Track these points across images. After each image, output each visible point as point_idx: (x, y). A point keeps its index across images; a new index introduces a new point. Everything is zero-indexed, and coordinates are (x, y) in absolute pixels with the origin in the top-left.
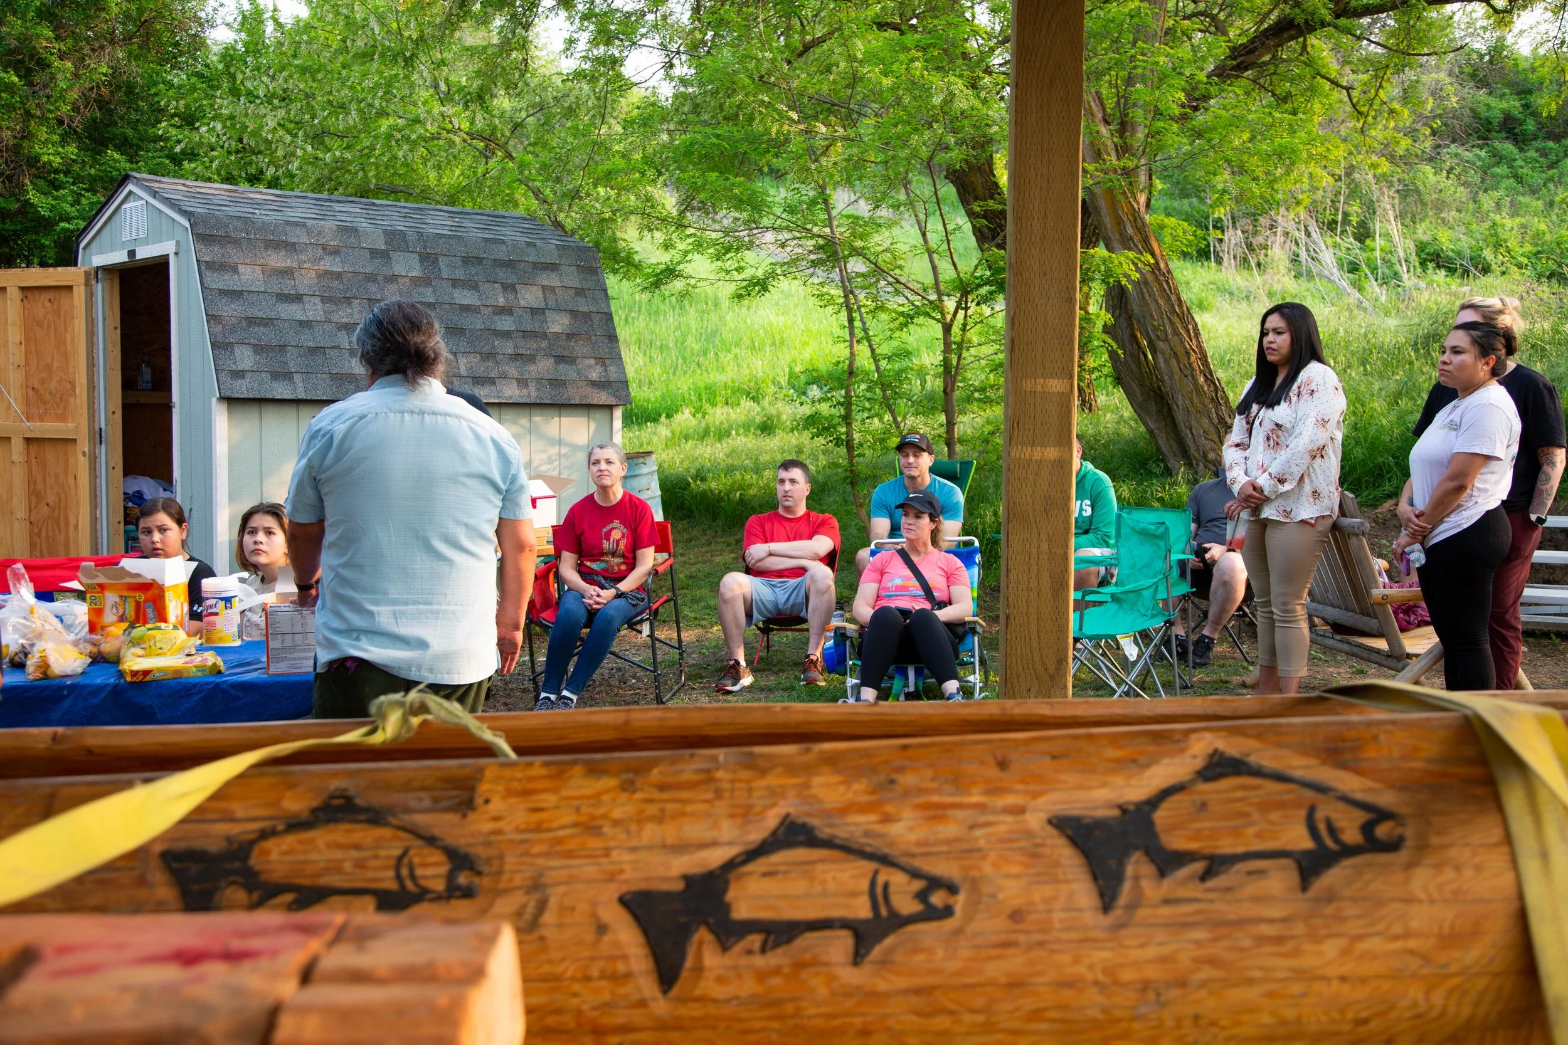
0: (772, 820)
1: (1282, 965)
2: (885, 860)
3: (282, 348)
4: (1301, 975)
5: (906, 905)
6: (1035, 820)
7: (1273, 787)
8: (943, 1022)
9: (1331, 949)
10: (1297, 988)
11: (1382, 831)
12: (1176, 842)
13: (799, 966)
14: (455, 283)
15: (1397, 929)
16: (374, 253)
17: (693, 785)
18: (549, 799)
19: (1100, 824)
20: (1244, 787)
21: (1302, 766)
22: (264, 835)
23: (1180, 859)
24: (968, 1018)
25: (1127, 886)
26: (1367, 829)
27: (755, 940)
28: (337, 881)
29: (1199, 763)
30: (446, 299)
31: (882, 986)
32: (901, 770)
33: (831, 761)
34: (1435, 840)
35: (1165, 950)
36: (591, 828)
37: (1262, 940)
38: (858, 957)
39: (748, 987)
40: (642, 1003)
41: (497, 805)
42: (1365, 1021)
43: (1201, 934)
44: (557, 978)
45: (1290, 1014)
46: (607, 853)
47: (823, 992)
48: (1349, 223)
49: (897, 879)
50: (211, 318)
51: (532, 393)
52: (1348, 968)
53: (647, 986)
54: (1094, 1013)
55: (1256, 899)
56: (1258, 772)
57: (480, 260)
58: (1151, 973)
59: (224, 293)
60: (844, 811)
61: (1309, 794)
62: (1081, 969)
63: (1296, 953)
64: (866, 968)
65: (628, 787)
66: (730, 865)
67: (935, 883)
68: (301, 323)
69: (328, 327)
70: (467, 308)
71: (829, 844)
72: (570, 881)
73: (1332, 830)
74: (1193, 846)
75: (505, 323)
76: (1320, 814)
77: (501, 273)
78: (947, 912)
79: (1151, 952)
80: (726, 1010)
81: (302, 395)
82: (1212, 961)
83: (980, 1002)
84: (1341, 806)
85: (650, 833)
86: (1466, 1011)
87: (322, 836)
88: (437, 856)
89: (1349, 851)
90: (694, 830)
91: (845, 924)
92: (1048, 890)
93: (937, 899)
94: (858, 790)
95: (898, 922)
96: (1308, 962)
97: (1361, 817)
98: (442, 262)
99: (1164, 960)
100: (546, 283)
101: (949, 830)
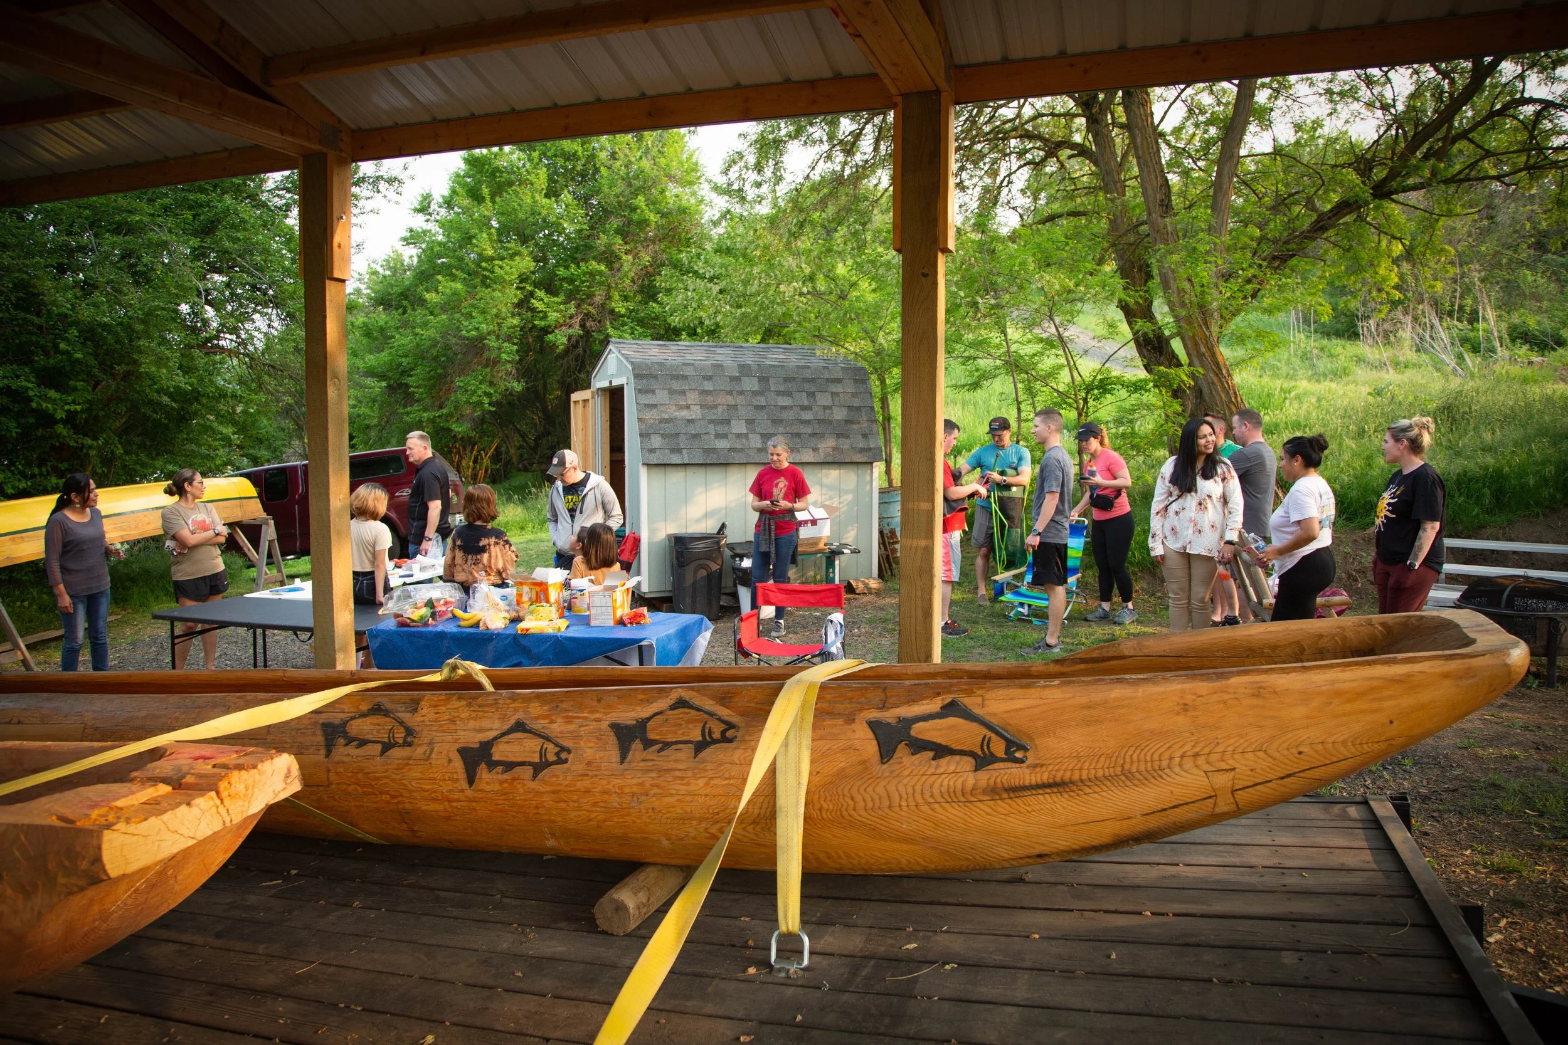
0: (512, 721)
1: (683, 789)
2: (548, 739)
3: (677, 435)
4: (689, 793)
5: (551, 757)
6: (605, 724)
7: (693, 712)
8: (563, 805)
9: (701, 782)
10: (689, 798)
11: (729, 734)
12: (652, 736)
13: (514, 779)
14: (779, 393)
15: (726, 776)
16: (732, 379)
17: (491, 705)
18: (443, 709)
19: (626, 727)
20: (683, 713)
21: (709, 704)
22: (352, 718)
23: (652, 743)
24: (572, 804)
25: (631, 753)
26: (723, 732)
27: (500, 769)
28: (370, 737)
29: (672, 702)
30: (773, 403)
31: (542, 790)
32: (562, 702)
33: (538, 697)
34: (747, 738)
35: (640, 780)
36: (453, 721)
37: (676, 778)
38: (534, 777)
39: (497, 787)
40: (462, 791)
41: (425, 711)
42: (718, 813)
43: (654, 775)
44: (435, 779)
45: (688, 809)
46: (456, 731)
47: (521, 790)
48: (1464, 312)
49: (550, 747)
50: (640, 420)
51: (820, 457)
52: (708, 791)
53: (464, 784)
54: (616, 804)
55: (676, 761)
56: (691, 707)
57: (794, 379)
58: (635, 789)
59: (647, 406)
60: (537, 718)
61: (706, 716)
62: (610, 786)
63: (688, 784)
64: (536, 782)
65: (469, 705)
66: (496, 738)
67: (563, 749)
68: (688, 421)
69: (703, 423)
70: (785, 408)
71: (529, 731)
72: (443, 741)
73: (710, 732)
74: (658, 737)
75: (807, 415)
76: (707, 726)
77: (806, 386)
78: (566, 761)
79: (635, 781)
80: (490, 795)
81: (686, 462)
82: (658, 786)
83: (575, 798)
84: (717, 722)
85: (472, 724)
86: (757, 811)
87: (368, 720)
88: (402, 730)
89: (715, 742)
90: (486, 724)
91: (530, 764)
92: (602, 754)
93: (563, 755)
94: (544, 710)
95: (549, 764)
96: (693, 788)
97: (723, 727)
98: (772, 381)
99: (640, 784)
100: (834, 390)
101: (572, 727)
